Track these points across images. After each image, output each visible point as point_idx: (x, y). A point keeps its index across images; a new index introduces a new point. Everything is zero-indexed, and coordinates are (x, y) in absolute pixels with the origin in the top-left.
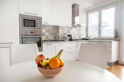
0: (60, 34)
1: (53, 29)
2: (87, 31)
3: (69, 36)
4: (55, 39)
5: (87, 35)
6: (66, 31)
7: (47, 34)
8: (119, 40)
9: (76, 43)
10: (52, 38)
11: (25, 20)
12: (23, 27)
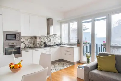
0: (37, 42)
1: (32, 38)
2: (61, 37)
3: (44, 43)
4: (34, 46)
5: (61, 41)
6: (42, 40)
7: (27, 42)
8: (80, 46)
9: (50, 48)
10: (31, 45)
11: (8, 35)
12: (6, 40)
